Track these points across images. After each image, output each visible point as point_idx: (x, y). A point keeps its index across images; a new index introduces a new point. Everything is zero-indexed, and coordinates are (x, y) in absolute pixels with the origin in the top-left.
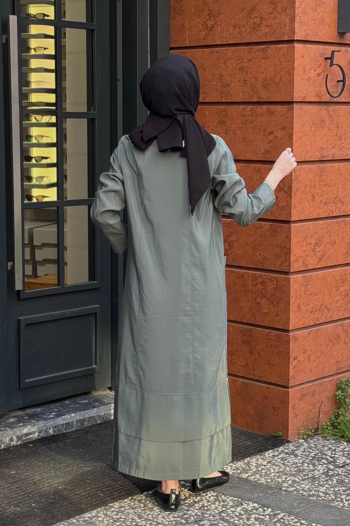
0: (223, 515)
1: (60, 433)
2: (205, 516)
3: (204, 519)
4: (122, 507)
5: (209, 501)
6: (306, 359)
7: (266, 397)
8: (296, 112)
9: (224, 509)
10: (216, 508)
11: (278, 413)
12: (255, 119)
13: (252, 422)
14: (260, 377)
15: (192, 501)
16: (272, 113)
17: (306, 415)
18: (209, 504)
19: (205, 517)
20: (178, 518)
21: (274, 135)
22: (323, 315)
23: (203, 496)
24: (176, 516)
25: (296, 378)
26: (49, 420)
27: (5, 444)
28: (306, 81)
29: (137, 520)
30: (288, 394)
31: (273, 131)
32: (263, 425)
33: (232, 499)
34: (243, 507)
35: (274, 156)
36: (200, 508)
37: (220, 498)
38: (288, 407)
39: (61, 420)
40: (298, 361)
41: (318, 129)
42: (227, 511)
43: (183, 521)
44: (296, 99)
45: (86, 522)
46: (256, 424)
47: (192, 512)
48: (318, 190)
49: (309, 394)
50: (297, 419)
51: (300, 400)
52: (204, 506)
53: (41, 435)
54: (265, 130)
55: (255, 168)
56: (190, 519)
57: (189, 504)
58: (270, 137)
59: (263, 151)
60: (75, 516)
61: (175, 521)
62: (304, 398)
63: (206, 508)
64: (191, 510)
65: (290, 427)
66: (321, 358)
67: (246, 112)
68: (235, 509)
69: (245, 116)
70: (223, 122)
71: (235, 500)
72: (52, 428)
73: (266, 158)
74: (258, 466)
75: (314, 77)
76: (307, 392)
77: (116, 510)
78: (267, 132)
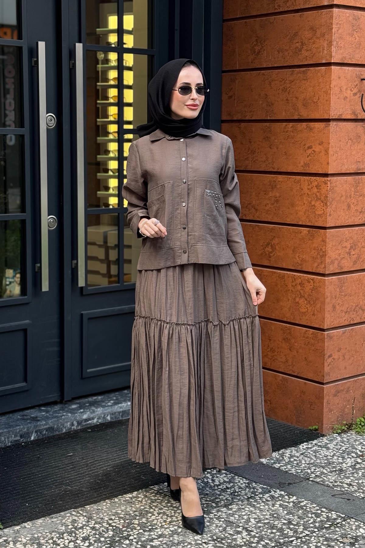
0: (251, 500)
1: (117, 420)
2: (235, 500)
3: (233, 503)
4: (161, 489)
5: (240, 488)
6: (341, 357)
7: (303, 392)
8: (333, 128)
9: (253, 495)
10: (246, 494)
11: (314, 408)
12: (296, 135)
13: (291, 415)
14: (298, 373)
15: (225, 487)
16: (311, 129)
17: (340, 411)
18: (240, 490)
19: (235, 502)
20: (210, 501)
21: (312, 149)
22: (358, 315)
23: (236, 483)
24: (208, 499)
25: (331, 375)
26: (107, 408)
27: (67, 428)
28: (343, 100)
29: (172, 502)
30: (323, 389)
31: (311, 146)
32: (300, 419)
33: (262, 487)
34: (270, 494)
35: (312, 168)
36: (231, 494)
37: (251, 485)
38: (323, 402)
39: (118, 408)
40: (333, 359)
41: (354, 144)
42: (255, 497)
43: (214, 505)
44: (333, 117)
45: (127, 502)
46: (294, 417)
47: (223, 497)
48: (354, 200)
49: (343, 390)
50: (332, 414)
51: (335, 395)
52: (235, 492)
53: (100, 421)
54: (305, 145)
55: (296, 179)
56: (221, 503)
57: (222, 489)
58: (309, 151)
59: (302, 163)
60: (118, 496)
61: (207, 504)
62: (339, 394)
63: (236, 494)
64: (222, 495)
65: (325, 422)
66: (355, 357)
67: (288, 128)
68: (263, 495)
69: (287, 132)
70: (267, 137)
71: (264, 488)
72: (109, 415)
73: (305, 170)
74: (291, 456)
75: (350, 96)
76: (342, 388)
77: (155, 492)
78: (306, 147)
